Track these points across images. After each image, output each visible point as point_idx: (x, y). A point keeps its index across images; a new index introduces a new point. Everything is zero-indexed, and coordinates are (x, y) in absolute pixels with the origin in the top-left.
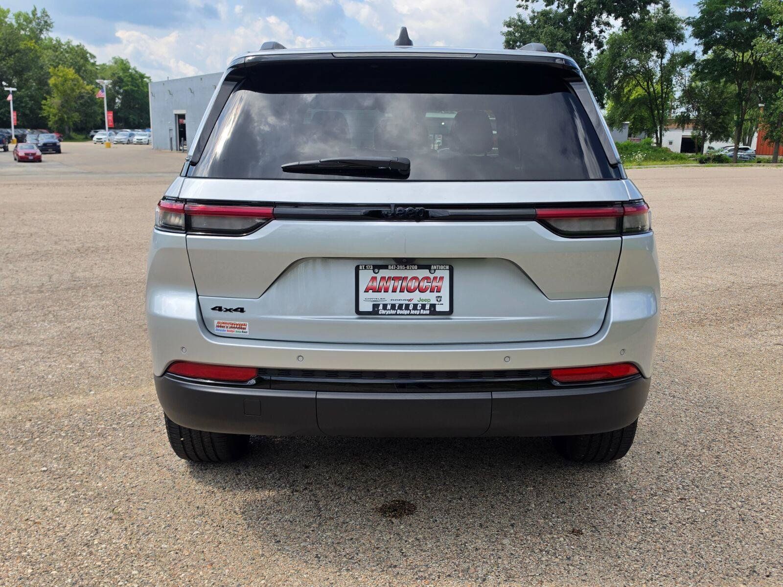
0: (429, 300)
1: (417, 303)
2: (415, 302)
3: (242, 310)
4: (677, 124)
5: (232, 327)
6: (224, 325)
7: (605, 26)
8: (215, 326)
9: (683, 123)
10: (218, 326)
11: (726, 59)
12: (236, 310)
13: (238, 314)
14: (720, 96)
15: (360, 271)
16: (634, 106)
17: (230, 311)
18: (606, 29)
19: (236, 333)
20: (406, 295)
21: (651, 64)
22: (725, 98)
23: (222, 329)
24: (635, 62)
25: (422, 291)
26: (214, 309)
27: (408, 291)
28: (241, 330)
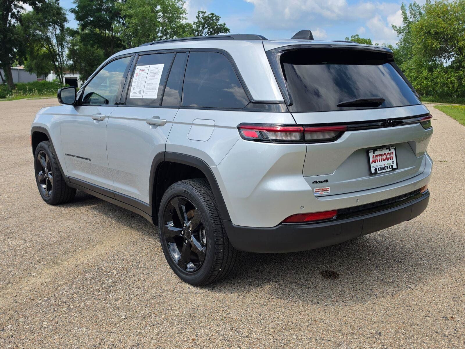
0: (390, 164)
1: (387, 165)
2: (386, 165)
3: (327, 181)
4: (69, 70)
5: (322, 191)
6: (318, 190)
7: (20, 8)
8: (314, 192)
9: (73, 70)
10: (315, 192)
11: (96, 34)
12: (324, 182)
13: (325, 183)
14: (92, 55)
15: (370, 153)
16: (43, 59)
17: (322, 183)
18: (21, 11)
19: (325, 193)
20: (383, 163)
21: (49, 34)
22: (95, 56)
23: (317, 193)
24: (39, 32)
25: (388, 160)
26: (313, 183)
27: (384, 161)
28: (326, 192)
